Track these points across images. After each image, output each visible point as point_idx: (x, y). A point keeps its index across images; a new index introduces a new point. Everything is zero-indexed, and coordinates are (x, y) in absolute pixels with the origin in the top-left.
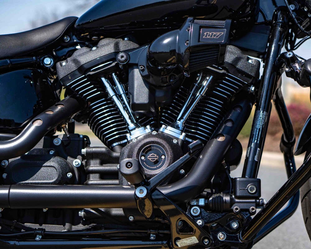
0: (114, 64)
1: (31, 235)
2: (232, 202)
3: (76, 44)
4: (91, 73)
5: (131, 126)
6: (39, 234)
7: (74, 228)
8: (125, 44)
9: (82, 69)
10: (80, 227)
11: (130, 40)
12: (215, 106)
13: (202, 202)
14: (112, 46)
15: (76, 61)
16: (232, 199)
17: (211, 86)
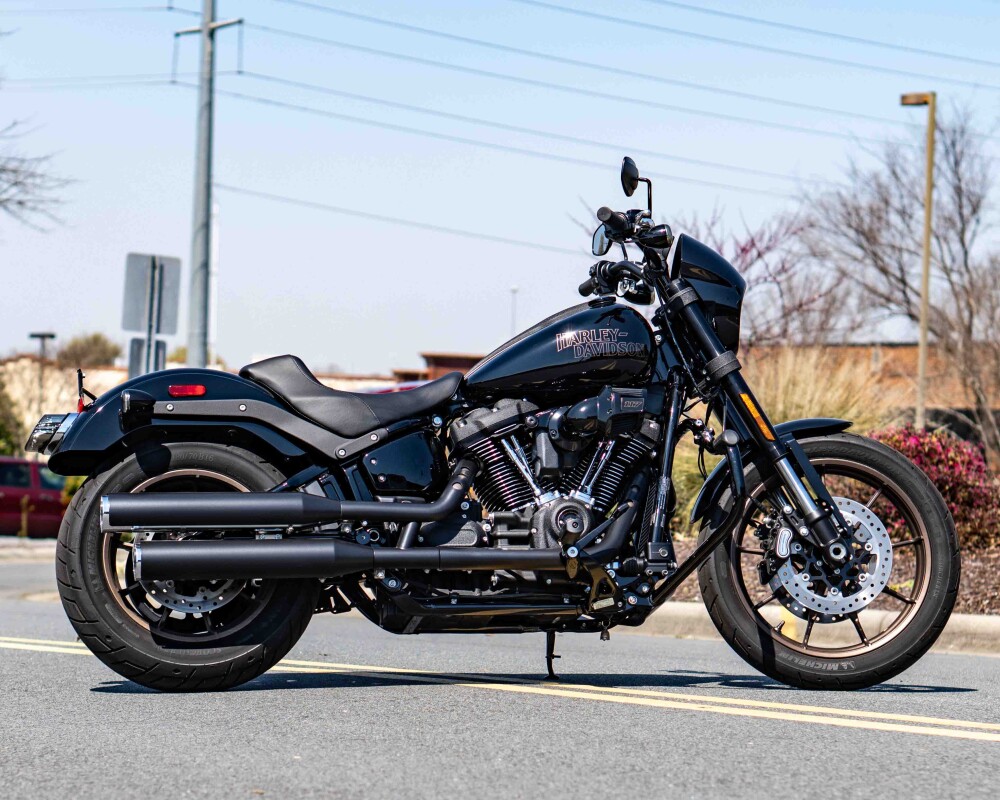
0: (517, 427)
1: (447, 599)
2: (645, 566)
3: (463, 402)
4: (495, 436)
5: (537, 491)
6: (454, 598)
7: (485, 593)
8: (526, 405)
9: (485, 432)
10: (489, 592)
11: (528, 400)
12: (617, 471)
13: (616, 565)
14: (515, 408)
15: (478, 423)
16: (645, 563)
17: (615, 451)
